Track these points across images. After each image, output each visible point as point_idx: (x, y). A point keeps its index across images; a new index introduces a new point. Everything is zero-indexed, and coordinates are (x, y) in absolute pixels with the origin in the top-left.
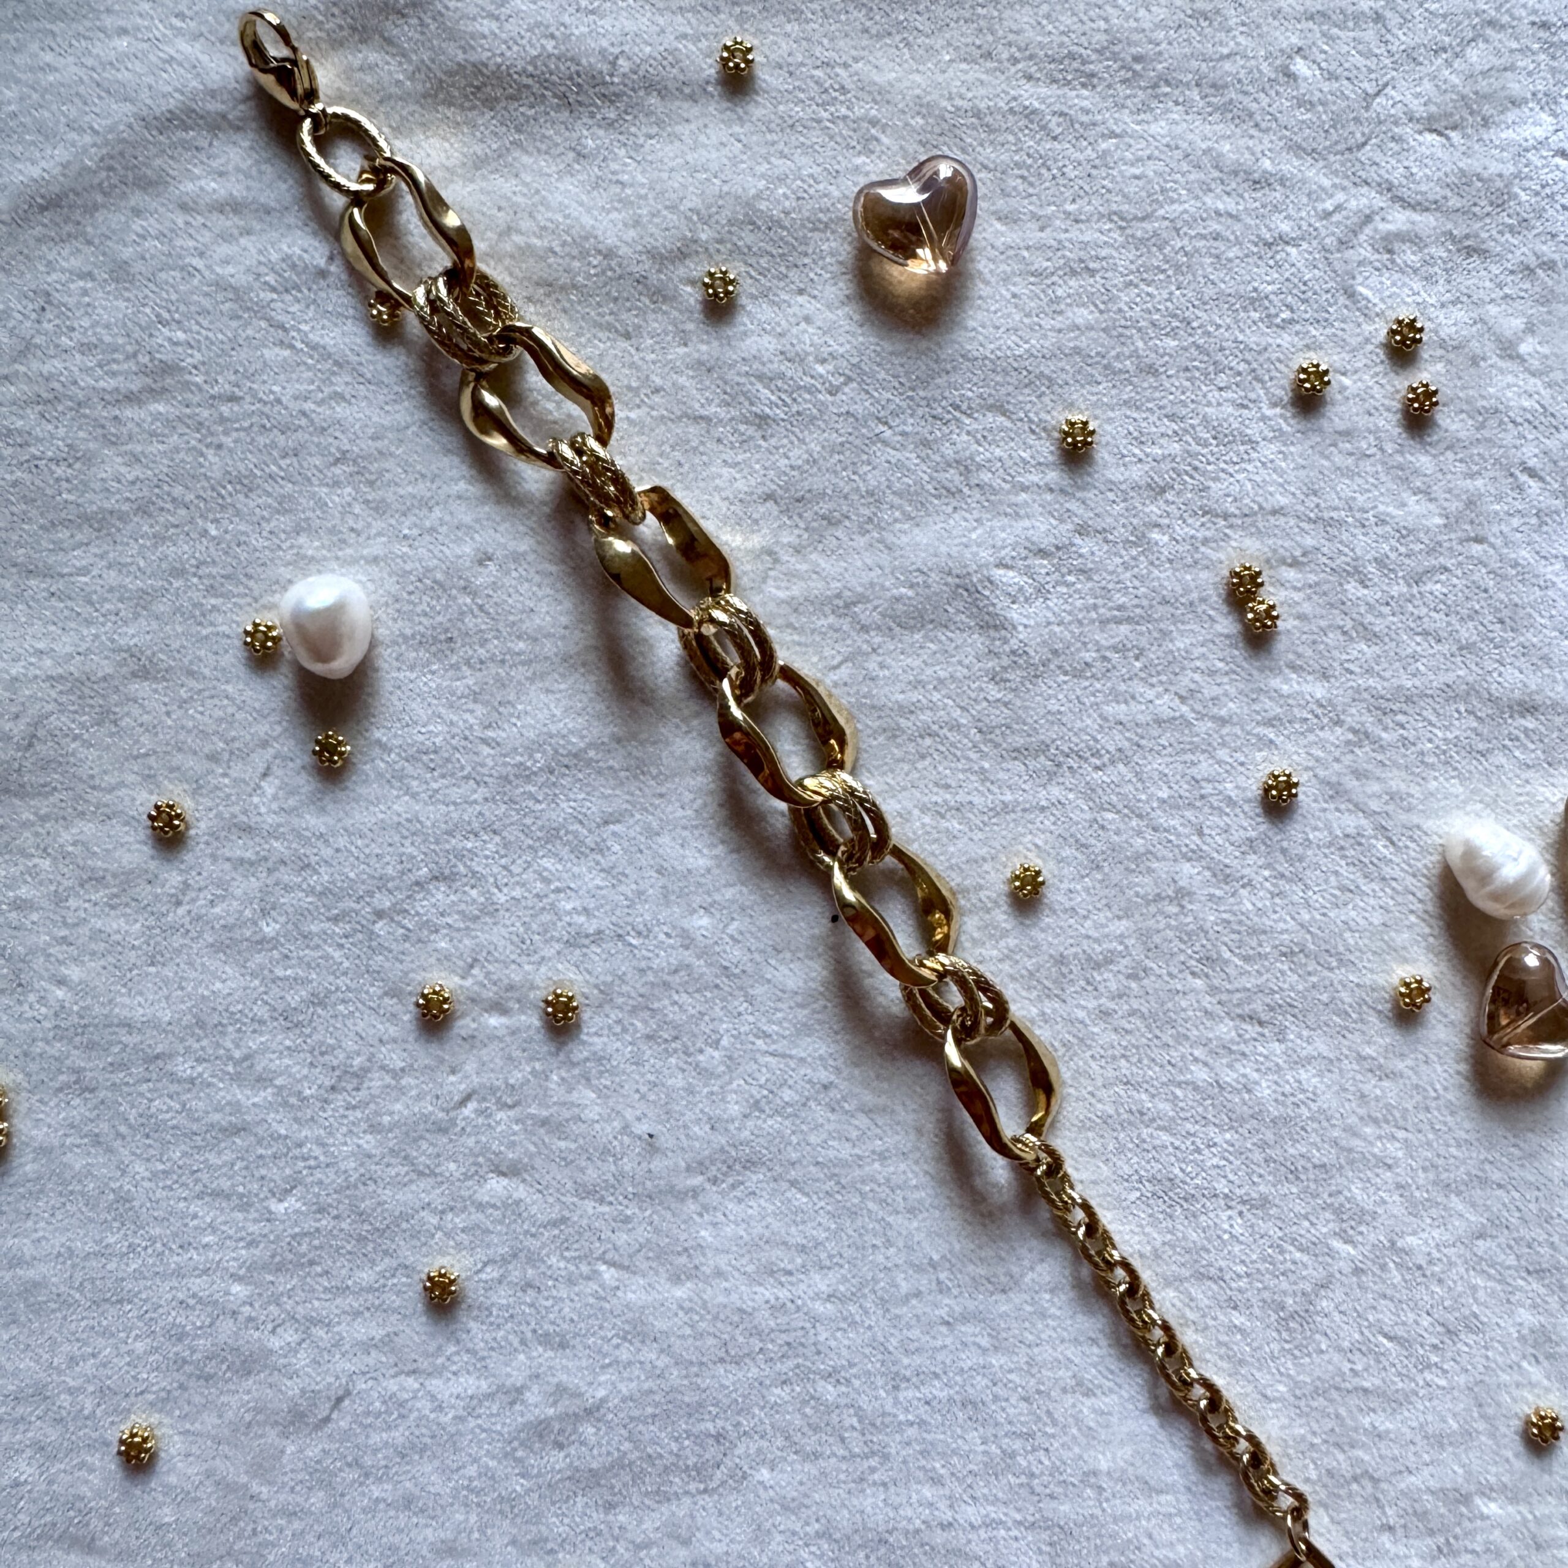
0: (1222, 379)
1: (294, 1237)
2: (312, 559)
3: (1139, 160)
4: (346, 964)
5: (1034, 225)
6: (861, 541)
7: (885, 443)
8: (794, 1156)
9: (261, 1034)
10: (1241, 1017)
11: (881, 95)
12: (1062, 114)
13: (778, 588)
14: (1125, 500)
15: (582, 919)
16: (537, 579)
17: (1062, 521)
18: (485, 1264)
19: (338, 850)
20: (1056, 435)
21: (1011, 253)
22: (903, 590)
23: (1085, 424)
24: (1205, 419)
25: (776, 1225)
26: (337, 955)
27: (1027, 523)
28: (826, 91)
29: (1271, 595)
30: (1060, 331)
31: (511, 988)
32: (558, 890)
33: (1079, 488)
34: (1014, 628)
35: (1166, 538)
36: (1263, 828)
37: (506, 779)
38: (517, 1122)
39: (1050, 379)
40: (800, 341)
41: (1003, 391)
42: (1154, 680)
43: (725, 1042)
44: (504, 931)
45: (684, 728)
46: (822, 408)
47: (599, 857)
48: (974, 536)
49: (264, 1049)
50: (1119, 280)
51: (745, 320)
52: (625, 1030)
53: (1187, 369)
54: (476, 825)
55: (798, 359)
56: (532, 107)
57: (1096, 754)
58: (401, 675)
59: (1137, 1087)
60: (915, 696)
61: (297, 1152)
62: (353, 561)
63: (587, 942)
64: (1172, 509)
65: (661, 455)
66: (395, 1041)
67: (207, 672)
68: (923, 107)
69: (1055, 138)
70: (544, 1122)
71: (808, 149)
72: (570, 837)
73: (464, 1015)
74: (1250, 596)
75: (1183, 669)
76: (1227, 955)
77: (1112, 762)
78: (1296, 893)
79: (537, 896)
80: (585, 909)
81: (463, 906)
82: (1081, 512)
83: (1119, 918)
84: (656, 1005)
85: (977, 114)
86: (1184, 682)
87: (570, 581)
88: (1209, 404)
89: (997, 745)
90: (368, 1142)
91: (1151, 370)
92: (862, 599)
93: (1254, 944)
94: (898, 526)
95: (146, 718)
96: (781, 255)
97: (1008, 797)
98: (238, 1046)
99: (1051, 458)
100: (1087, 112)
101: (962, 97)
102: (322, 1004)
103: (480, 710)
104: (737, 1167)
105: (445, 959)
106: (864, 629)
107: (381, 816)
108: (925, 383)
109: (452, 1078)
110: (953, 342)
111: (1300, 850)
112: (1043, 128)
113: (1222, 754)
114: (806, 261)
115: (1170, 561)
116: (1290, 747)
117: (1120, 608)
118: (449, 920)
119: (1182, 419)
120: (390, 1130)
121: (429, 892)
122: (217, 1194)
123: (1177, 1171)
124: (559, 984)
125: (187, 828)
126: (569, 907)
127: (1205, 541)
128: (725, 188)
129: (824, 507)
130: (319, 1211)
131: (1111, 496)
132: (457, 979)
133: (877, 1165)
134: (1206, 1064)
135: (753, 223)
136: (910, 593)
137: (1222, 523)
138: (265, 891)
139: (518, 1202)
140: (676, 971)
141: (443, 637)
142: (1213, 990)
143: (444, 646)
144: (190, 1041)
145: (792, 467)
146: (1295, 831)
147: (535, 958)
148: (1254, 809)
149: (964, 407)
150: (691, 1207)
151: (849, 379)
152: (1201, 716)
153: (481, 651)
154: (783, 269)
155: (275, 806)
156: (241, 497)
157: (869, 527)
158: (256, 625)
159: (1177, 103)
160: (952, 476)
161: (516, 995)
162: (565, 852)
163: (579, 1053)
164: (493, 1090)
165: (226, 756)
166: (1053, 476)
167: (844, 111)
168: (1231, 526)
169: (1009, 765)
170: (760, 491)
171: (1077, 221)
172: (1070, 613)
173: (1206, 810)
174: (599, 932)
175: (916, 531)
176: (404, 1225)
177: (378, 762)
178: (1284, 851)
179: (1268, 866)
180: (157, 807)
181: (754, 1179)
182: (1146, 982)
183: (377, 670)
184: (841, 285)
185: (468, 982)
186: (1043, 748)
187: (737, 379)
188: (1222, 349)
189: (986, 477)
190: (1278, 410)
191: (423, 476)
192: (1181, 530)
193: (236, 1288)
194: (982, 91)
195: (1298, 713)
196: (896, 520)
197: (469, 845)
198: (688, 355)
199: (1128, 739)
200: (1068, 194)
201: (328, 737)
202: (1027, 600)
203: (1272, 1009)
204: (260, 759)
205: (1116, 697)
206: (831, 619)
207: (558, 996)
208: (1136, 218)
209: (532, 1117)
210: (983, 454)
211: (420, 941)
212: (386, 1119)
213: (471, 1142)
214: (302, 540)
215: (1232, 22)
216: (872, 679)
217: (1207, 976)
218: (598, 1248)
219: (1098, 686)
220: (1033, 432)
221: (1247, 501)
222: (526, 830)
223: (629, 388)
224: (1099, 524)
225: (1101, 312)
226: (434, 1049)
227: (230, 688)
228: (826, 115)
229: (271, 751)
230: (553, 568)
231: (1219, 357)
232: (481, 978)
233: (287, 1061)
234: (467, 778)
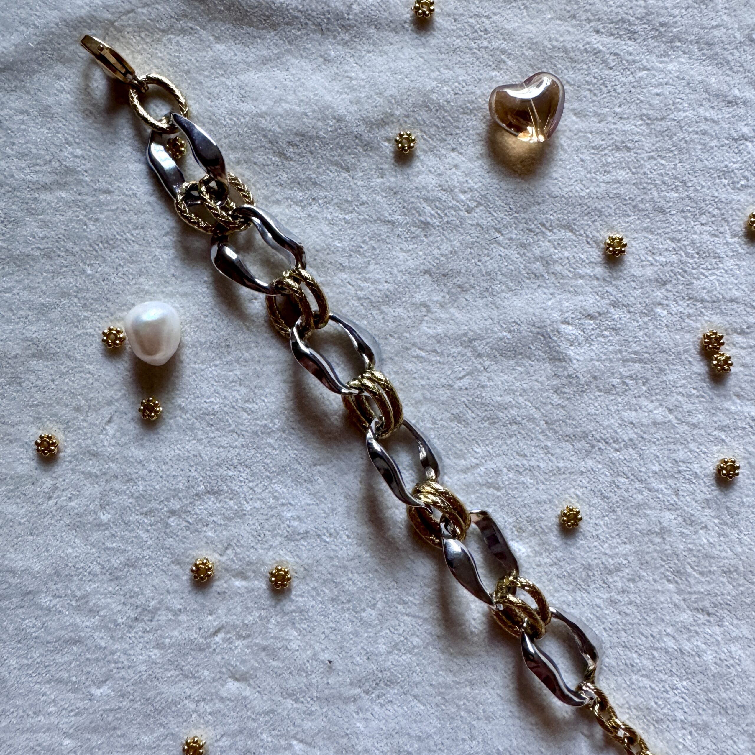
0: (704, 219)
1: (105, 711)
2: (147, 292)
3: (660, 84)
4: (150, 542)
5: (595, 119)
6: (480, 302)
7: (499, 244)
8: (417, 679)
9: (95, 582)
10: (697, 609)
11: (509, 36)
12: (616, 54)
13: (429, 327)
14: (642, 288)
15: (296, 523)
17: (603, 298)
18: (222, 736)
19: (150, 471)
20: (602, 245)
21: (581, 134)
22: (505, 334)
23: (621, 239)
24: (693, 242)
25: (403, 722)
26: (144, 536)
27: (581, 298)
28: (476, 31)
29: (727, 351)
30: (608, 183)
31: (250, 563)
32: (283, 505)
33: (615, 279)
34: (571, 360)
35: (665, 312)
36: (716, 493)
37: (256, 433)
38: (248, 647)
39: (600, 211)
41: (572, 217)
42: (654, 398)
43: (380, 605)
44: (247, 528)
46: (462, 220)
47: (309, 486)
48: (549, 303)
49: (96, 592)
50: (645, 155)
51: (419, 164)
52: (318, 594)
53: (683, 211)
54: (235, 461)
55: (450, 190)
56: (299, 30)
57: (616, 441)
58: (197, 366)
59: (630, 649)
61: (109, 658)
62: (171, 295)
63: (298, 538)
64: (670, 294)
65: (363, 242)
66: (176, 591)
67: (78, 356)
68: (534, 45)
69: (611, 68)
70: (264, 649)
71: (463, 65)
72: (293, 472)
73: (219, 579)
74: (715, 350)
75: (671, 392)
76: (689, 570)
77: (626, 447)
78: (734, 534)
79: (270, 507)
80: (298, 517)
81: (224, 511)
82: (614, 293)
83: (625, 543)
84: (338, 580)
85: (565, 50)
86: (672, 400)
88: (695, 233)
89: (556, 432)
90: (155, 654)
91: (662, 211)
92: (479, 338)
93: (707, 564)
94: (504, 294)
95: (39, 383)
97: (561, 464)
98: (79, 589)
99: (599, 259)
100: (631, 54)
101: (557, 40)
102: (133, 566)
103: (243, 391)
104: (382, 684)
105: (209, 542)
106: (480, 356)
107: (178, 452)
108: (525, 209)
109: (210, 618)
110: (544, 185)
111: (737, 509)
112: (604, 62)
113: (692, 446)
114: (458, 132)
115: (667, 326)
116: (734, 444)
117: (636, 353)
118: (215, 519)
119: (679, 241)
120: (169, 648)
121: (204, 501)
122: (60, 681)
123: (653, 704)
124: (281, 563)
125: (59, 452)
126: (289, 515)
127: (689, 316)
128: (412, 85)
129: (459, 280)
130: (123, 696)
131: (632, 283)
132: (217, 556)
133: (468, 689)
134: (674, 638)
135: (427, 106)
136: (509, 336)
137: (699, 305)
138: (103, 495)
139: (245, 698)
140: (352, 560)
141: (223, 344)
142: (679, 592)
143: (224, 350)
144: (50, 584)
145: (442, 255)
146: (735, 496)
147: (267, 546)
148: (710, 481)
149: (548, 225)
150: (352, 707)
151: (480, 204)
152: (681, 422)
154: (443, 136)
155: (113, 442)
156: (107, 252)
157: (486, 294)
158: (110, 330)
159: (685, 53)
160: (538, 266)
161: (254, 568)
162: (289, 481)
163: (289, 606)
164: (234, 626)
165: (86, 409)
166: (599, 270)
167: (486, 44)
168: (705, 308)
169: (563, 444)
170: (422, 267)
171: (621, 118)
172: (605, 354)
173: (682, 480)
174: (307, 532)
175: (514, 298)
176: (174, 708)
177: (178, 418)
178: (728, 508)
179: (718, 517)
180: (41, 438)
181: (392, 692)
182: (640, 584)
183: (182, 362)
184: (478, 147)
185: (224, 559)
186: (585, 435)
187: (412, 200)
188: (704, 201)
189: (558, 268)
190: (736, 239)
192: (674, 308)
193: (66, 742)
194: (569, 38)
195: (741, 424)
196: (503, 291)
197: (231, 473)
199: (636, 434)
200: (617, 102)
201: (149, 401)
202: (579, 344)
203: (716, 606)
204: (106, 412)
205: (630, 407)
206: (460, 349)
207: (279, 571)
208: (657, 119)
209: (256, 644)
210: (557, 254)
211: (196, 530)
212: (167, 641)
213: (219, 658)
214: (142, 280)
215: (720, 7)
216: (483, 387)
217: (677, 582)
218: (293, 730)
219: (620, 400)
220: (588, 243)
221: (715, 293)
222: (266, 467)
223: (347, 201)
224: (625, 301)
225: (633, 173)
226: (200, 598)
227: (91, 367)
228: (475, 46)
229: (114, 408)
231: (703, 205)
232: (232, 556)
233: (109, 600)
234: (233, 431)
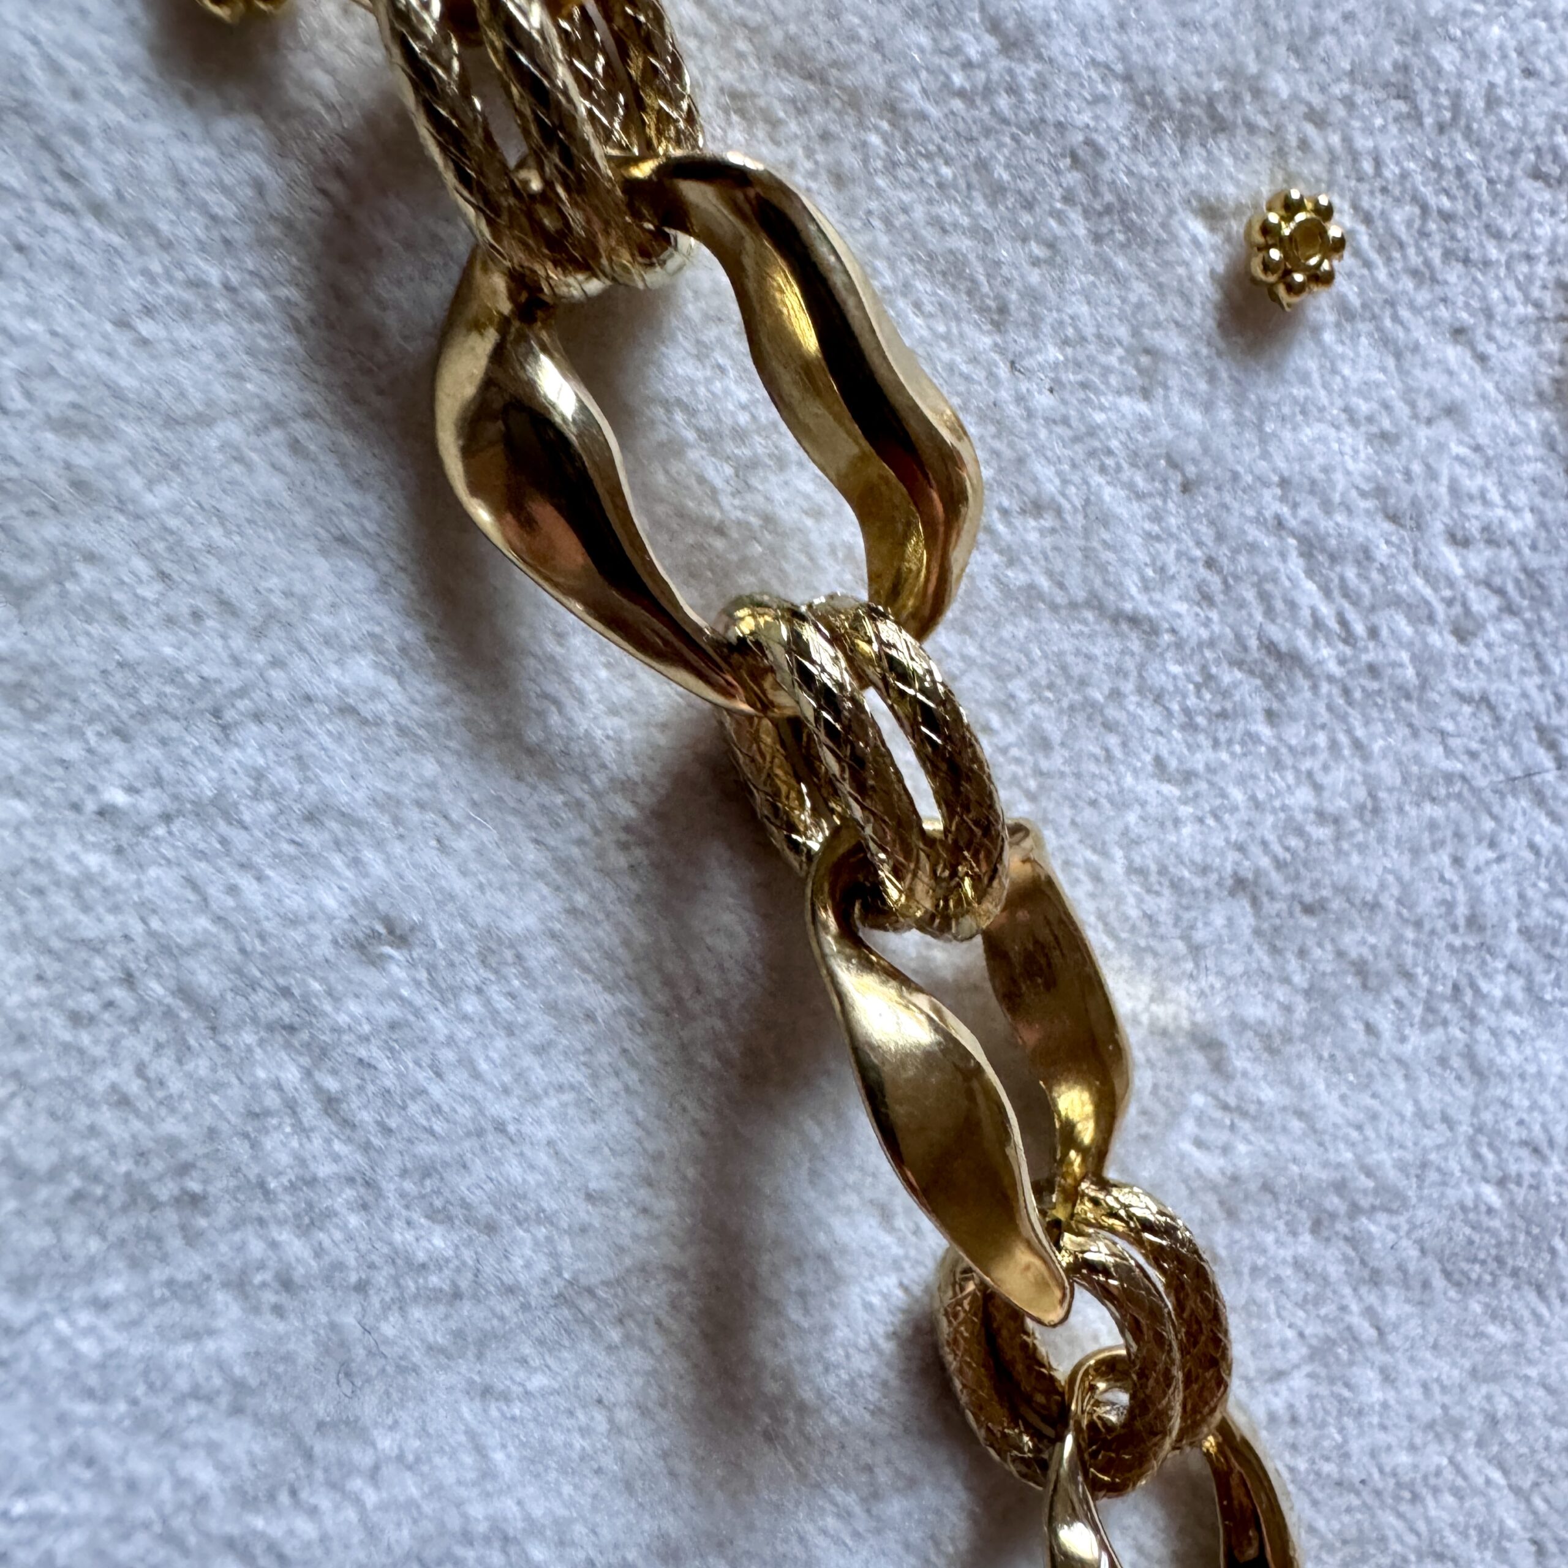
16: (542, 1027)
40: (1432, 474)
45: (862, 1523)
60: (1435, 1458)
87: (636, 1045)
96: (1447, 217)
153: (295, 1247)
191: (227, 606)
198: (1146, 426)
230: (602, 1002)
